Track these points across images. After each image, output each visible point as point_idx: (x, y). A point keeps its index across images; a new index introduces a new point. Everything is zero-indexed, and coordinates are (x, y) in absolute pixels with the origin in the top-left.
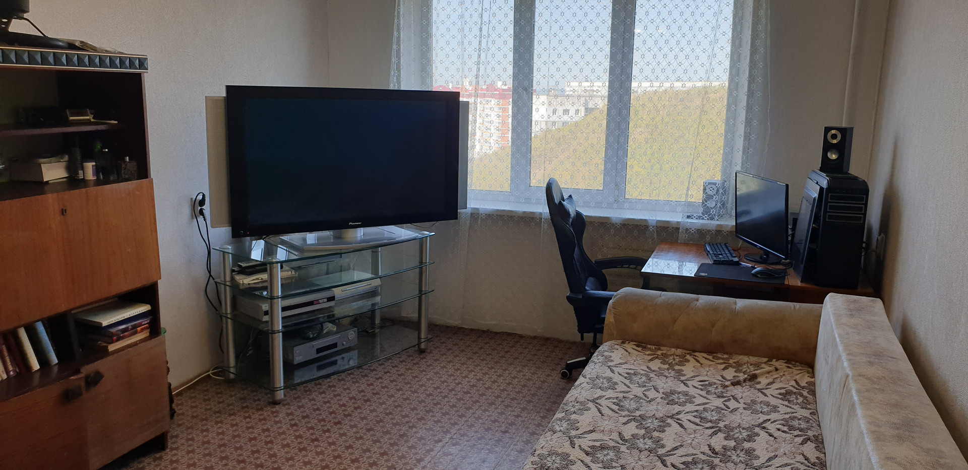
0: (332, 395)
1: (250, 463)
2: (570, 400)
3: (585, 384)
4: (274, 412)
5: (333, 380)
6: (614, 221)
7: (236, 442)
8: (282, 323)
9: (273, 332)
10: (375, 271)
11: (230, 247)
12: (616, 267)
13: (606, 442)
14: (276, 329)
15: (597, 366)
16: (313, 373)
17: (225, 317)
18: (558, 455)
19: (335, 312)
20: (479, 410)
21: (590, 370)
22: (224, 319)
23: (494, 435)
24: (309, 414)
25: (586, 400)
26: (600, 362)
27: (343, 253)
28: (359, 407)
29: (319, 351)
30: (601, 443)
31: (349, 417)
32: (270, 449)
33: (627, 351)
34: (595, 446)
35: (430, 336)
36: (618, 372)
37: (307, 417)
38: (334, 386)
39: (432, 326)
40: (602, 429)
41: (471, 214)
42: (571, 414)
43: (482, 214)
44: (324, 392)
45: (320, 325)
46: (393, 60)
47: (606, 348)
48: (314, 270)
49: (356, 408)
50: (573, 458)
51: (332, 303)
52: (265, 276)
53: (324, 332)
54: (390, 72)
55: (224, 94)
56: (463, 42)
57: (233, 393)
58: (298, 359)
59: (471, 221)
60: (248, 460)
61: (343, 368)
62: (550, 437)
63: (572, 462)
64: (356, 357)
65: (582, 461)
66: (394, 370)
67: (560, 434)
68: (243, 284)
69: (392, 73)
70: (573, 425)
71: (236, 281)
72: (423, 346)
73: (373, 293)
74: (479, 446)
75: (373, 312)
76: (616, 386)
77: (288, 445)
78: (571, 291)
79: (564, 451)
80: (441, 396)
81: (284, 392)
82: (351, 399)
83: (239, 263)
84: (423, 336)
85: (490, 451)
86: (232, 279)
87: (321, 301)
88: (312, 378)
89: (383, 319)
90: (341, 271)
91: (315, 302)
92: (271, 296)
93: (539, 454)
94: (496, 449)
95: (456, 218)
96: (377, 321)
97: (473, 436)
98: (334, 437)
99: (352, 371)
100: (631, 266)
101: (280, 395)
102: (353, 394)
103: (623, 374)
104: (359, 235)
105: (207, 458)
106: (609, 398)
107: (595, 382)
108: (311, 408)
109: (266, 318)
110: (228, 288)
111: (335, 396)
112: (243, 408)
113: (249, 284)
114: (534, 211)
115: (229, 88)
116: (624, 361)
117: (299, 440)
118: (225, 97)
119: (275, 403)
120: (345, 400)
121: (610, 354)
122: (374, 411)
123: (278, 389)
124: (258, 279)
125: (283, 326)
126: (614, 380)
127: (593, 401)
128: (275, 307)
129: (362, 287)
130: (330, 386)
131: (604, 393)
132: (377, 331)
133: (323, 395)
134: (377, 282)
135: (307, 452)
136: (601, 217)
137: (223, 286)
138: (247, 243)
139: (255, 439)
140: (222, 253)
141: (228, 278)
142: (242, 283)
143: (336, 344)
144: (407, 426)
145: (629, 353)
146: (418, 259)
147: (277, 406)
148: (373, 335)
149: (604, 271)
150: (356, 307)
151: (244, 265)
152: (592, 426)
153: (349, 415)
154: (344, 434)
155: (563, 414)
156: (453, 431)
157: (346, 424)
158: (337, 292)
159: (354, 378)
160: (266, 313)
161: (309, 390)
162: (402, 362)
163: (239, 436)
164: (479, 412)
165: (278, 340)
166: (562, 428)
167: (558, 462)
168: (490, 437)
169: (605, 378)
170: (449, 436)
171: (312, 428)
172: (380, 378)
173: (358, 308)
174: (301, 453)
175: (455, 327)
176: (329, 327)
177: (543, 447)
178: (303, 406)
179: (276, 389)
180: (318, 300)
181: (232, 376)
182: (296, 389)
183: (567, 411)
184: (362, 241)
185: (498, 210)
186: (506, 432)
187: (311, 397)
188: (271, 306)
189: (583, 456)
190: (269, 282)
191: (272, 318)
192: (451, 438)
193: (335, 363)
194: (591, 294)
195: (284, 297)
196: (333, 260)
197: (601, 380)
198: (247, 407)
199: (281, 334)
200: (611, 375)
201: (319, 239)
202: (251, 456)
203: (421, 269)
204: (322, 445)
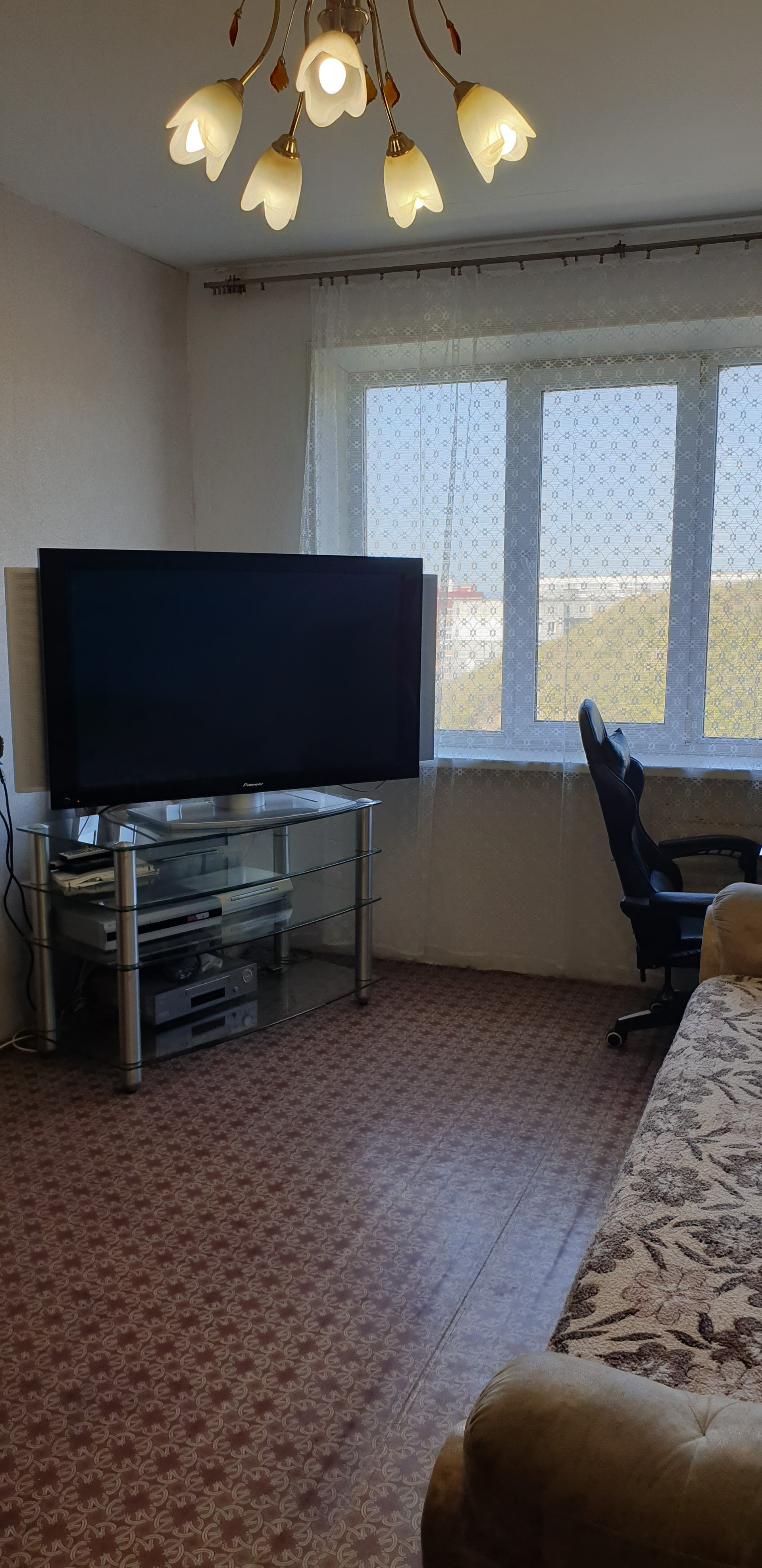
0: (221, 1078)
1: (97, 1193)
2: (671, 1076)
3: (692, 1051)
4: (127, 1106)
5: (221, 1052)
6: (691, 774)
7: (68, 1158)
8: (140, 953)
9: (125, 969)
10: (279, 866)
11: (47, 827)
12: (696, 854)
13: (754, 1149)
14: (129, 963)
15: (703, 1019)
16: (184, 1040)
17: (38, 944)
18: (675, 1172)
19: (222, 935)
20: (476, 1100)
21: (693, 1026)
22: (36, 949)
23: (508, 1144)
24: (187, 1108)
25: (700, 1077)
26: (706, 1012)
27: (231, 835)
28: (269, 1097)
29: (196, 1001)
30: (746, 1150)
31: (255, 1114)
32: (128, 1169)
33: (749, 994)
34: (738, 1156)
35: (374, 978)
36: (744, 1029)
37: (185, 1113)
38: (222, 1061)
39: (377, 962)
40: (741, 1125)
41: (439, 769)
42: (680, 1101)
43: (457, 769)
44: (207, 1072)
45: (195, 958)
46: (304, 510)
47: (711, 989)
48: (181, 866)
49: (265, 1099)
50: (703, 1178)
51: (216, 921)
52: (108, 875)
53: (204, 969)
54: (300, 532)
55: (36, 564)
56: (423, 476)
57: (54, 1076)
58: (162, 1016)
59: (437, 781)
60: (93, 1189)
61: (234, 1031)
62: (653, 1142)
63: (703, 1184)
64: (254, 1012)
65: (722, 1184)
66: (320, 1035)
67: (669, 1136)
68: (70, 888)
69: (303, 532)
70: (689, 1120)
71: (56, 883)
72: (364, 993)
73: (276, 905)
74: (486, 1162)
75: (277, 937)
76: (747, 1053)
77: (157, 1163)
78: (627, 892)
79: (685, 1165)
80: (407, 1078)
81: (142, 1072)
82: (254, 1082)
83: (62, 854)
84: (364, 977)
85: (508, 1171)
86: (51, 881)
87: (199, 917)
88: (184, 1048)
89: (293, 951)
90: (227, 868)
91: (189, 919)
92: (121, 906)
93: (641, 1171)
94: (518, 1168)
95: (418, 776)
96: (284, 953)
97: (473, 1146)
98: (235, 1147)
99: (252, 1036)
100: (723, 852)
101: (136, 1076)
102: (258, 1074)
103: (752, 1032)
104: (258, 805)
105: (23, 1185)
106: (741, 1073)
107: (708, 1046)
108: (190, 1099)
109: (111, 945)
110: (43, 895)
111: (228, 1078)
112: (74, 1100)
113: (80, 888)
114: (548, 761)
115: (44, 554)
116: (748, 1011)
117: (176, 1153)
118: (37, 569)
119: (127, 1090)
120: (245, 1085)
121: (721, 998)
122: (295, 1102)
123: (132, 1067)
124: (93, 880)
125: (140, 959)
126: (741, 1042)
127: (714, 1078)
128: (128, 925)
129: (260, 894)
130: (216, 1062)
131: (729, 1065)
132: (285, 969)
133: (207, 1077)
134: (285, 885)
135: (190, 1173)
136: (667, 769)
137: (34, 893)
138: (71, 821)
139: (99, 1152)
140: (33, 835)
141: (43, 880)
142: (67, 886)
143: (223, 990)
144: (356, 1128)
145: (754, 997)
146: (354, 847)
147: (131, 1096)
148: (278, 975)
149: (676, 860)
150: (248, 929)
151: (69, 856)
152: (722, 1121)
153: (255, 1110)
154: (251, 1143)
155: (666, 1102)
156: (437, 1137)
157: (253, 1125)
158: (224, 900)
159: (256, 1048)
160: (111, 936)
161: (182, 1069)
162: (330, 1020)
163: (71, 1147)
164: (475, 1106)
165: (133, 983)
166: (670, 1126)
167: (680, 1184)
168: (503, 1147)
169: (723, 1039)
170: (430, 1145)
171: (194, 1132)
172: (299, 1047)
173: (253, 931)
174: (181, 1175)
175: (411, 963)
176: (210, 961)
177: (645, 1158)
178: (175, 1096)
179: (129, 1067)
180: (195, 915)
181: (50, 1046)
182: (158, 1067)
183: (670, 1096)
184: (263, 815)
185: (484, 761)
186: (528, 1139)
187: (187, 1080)
188: (121, 924)
189: (721, 1174)
190: (117, 883)
191: (122, 944)
192: (435, 1149)
193: (220, 1022)
194: (661, 897)
195: (141, 909)
196: (213, 848)
197: (718, 1042)
198: (80, 1098)
199: (137, 971)
200: (733, 1034)
201: (185, 812)
202: (97, 1181)
203: (359, 862)
204: (215, 1161)
